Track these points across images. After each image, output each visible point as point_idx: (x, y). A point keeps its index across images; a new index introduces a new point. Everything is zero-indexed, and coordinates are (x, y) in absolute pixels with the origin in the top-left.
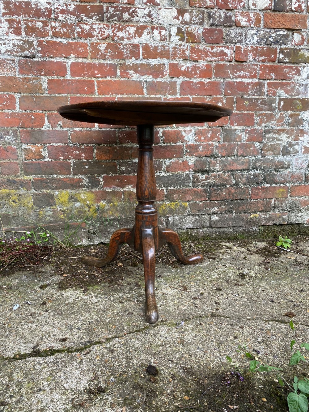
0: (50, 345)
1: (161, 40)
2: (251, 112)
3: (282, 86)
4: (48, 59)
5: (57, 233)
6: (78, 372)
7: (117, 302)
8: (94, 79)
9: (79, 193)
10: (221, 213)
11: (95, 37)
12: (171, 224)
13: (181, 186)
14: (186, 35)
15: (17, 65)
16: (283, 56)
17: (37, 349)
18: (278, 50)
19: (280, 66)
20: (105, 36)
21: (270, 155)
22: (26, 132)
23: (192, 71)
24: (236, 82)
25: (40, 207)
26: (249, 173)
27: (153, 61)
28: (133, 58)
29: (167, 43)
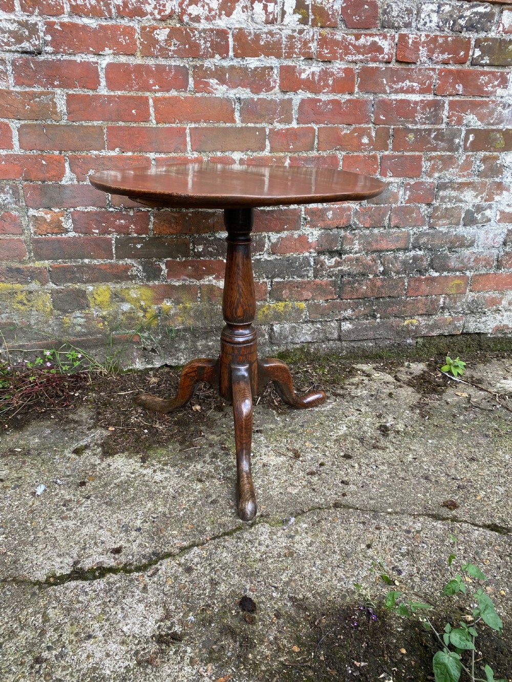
0: (98, 560)
1: (267, 22)
2: (417, 153)
3: (474, 106)
4: (66, 57)
5: (94, 352)
6: (141, 607)
7: (193, 481)
8: (148, 94)
9: (126, 288)
10: (357, 318)
11: (149, 16)
12: (276, 336)
13: (295, 277)
14: (312, 12)
15: (10, 68)
16: (480, 53)
17: (79, 566)
18: (473, 42)
19: (474, 71)
20: (167, 13)
21: (444, 225)
22: (34, 188)
23: (319, 81)
24: (396, 100)
25: (65, 311)
26: (407, 254)
27: (251, 61)
28: (217, 56)
29: (277, 27)
